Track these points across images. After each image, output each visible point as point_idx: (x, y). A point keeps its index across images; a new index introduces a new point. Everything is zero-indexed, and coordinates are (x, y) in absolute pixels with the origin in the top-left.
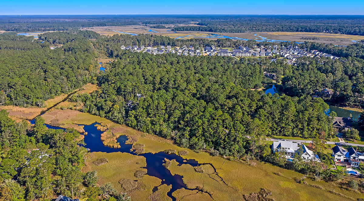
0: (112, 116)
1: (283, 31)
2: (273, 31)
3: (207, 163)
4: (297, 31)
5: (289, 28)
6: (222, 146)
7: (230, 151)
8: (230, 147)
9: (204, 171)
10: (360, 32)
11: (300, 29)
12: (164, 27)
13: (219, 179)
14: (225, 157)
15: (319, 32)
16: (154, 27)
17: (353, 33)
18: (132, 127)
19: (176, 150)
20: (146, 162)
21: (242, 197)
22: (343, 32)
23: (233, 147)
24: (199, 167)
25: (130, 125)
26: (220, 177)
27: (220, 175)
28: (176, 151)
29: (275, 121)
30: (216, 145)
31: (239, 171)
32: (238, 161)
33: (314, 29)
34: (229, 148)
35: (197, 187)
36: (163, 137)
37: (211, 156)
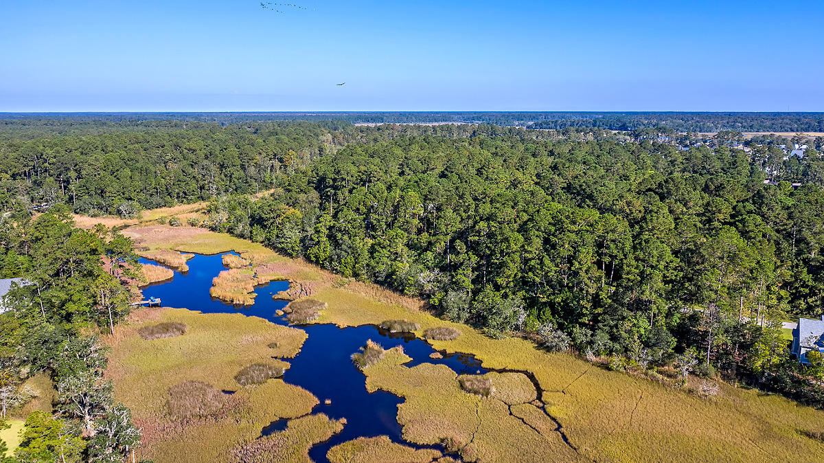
0: (276, 238)
3: (517, 368)
6: (585, 320)
7: (614, 338)
8: (616, 326)
9: (493, 389)
13: (545, 425)
14: (590, 355)
18: (317, 262)
19: (422, 323)
20: (301, 346)
23: (628, 325)
24: (479, 377)
25: (313, 258)
26: (554, 419)
27: (552, 410)
28: (418, 326)
29: (804, 260)
31: (640, 407)
32: (643, 376)
34: (611, 327)
35: (442, 440)
37: (540, 352)
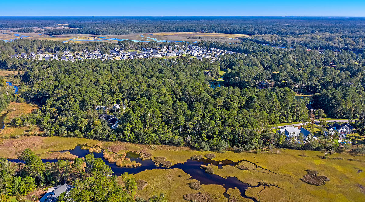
0: (96, 134)
1: (164, 32)
2: (156, 32)
4: (177, 31)
5: (169, 29)
6: (241, 142)
9: (247, 167)
10: (230, 31)
11: (179, 30)
12: (32, 31)
13: (267, 172)
14: (250, 151)
15: (196, 32)
16: (19, 31)
17: (225, 32)
18: (130, 141)
21: (300, 181)
22: (216, 31)
23: (254, 141)
25: (127, 140)
26: (266, 169)
27: (263, 167)
28: (201, 156)
30: (234, 142)
33: (192, 29)
35: (258, 183)
36: (175, 145)
